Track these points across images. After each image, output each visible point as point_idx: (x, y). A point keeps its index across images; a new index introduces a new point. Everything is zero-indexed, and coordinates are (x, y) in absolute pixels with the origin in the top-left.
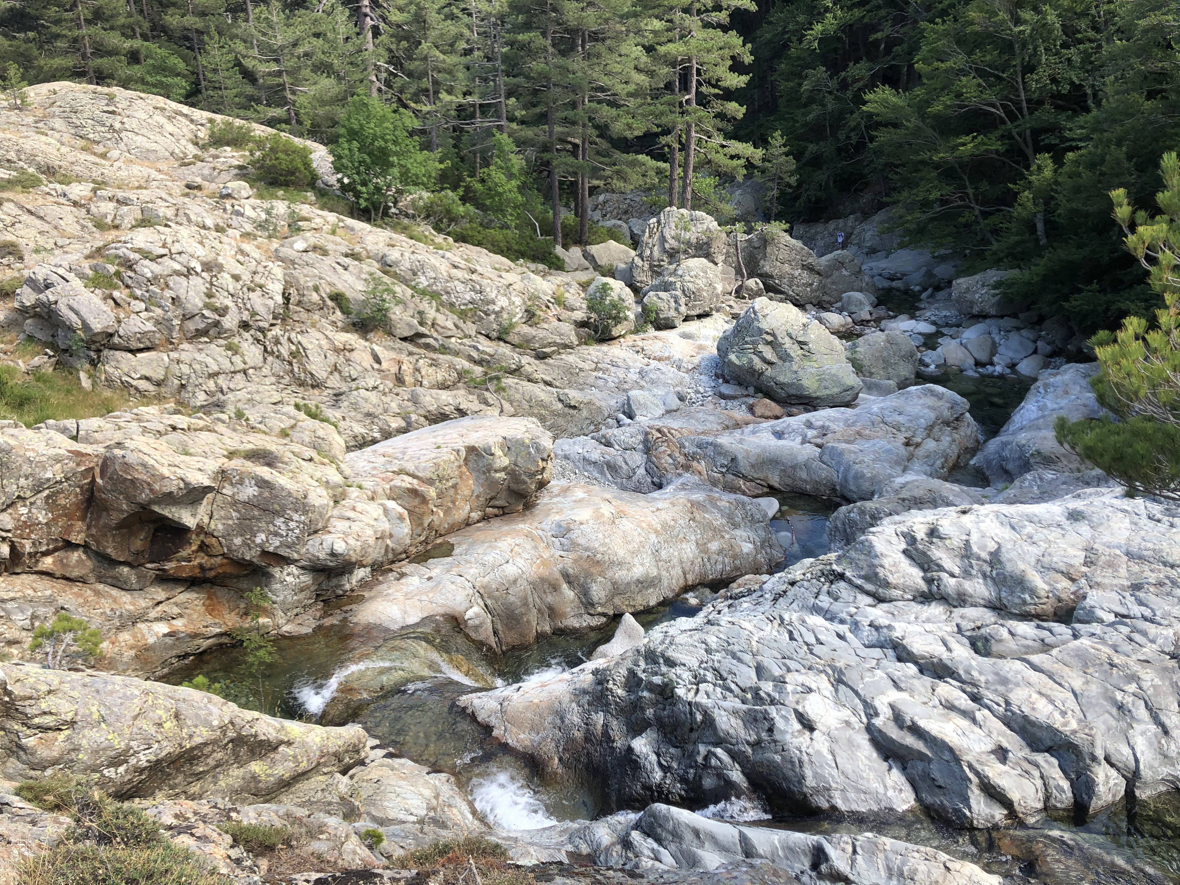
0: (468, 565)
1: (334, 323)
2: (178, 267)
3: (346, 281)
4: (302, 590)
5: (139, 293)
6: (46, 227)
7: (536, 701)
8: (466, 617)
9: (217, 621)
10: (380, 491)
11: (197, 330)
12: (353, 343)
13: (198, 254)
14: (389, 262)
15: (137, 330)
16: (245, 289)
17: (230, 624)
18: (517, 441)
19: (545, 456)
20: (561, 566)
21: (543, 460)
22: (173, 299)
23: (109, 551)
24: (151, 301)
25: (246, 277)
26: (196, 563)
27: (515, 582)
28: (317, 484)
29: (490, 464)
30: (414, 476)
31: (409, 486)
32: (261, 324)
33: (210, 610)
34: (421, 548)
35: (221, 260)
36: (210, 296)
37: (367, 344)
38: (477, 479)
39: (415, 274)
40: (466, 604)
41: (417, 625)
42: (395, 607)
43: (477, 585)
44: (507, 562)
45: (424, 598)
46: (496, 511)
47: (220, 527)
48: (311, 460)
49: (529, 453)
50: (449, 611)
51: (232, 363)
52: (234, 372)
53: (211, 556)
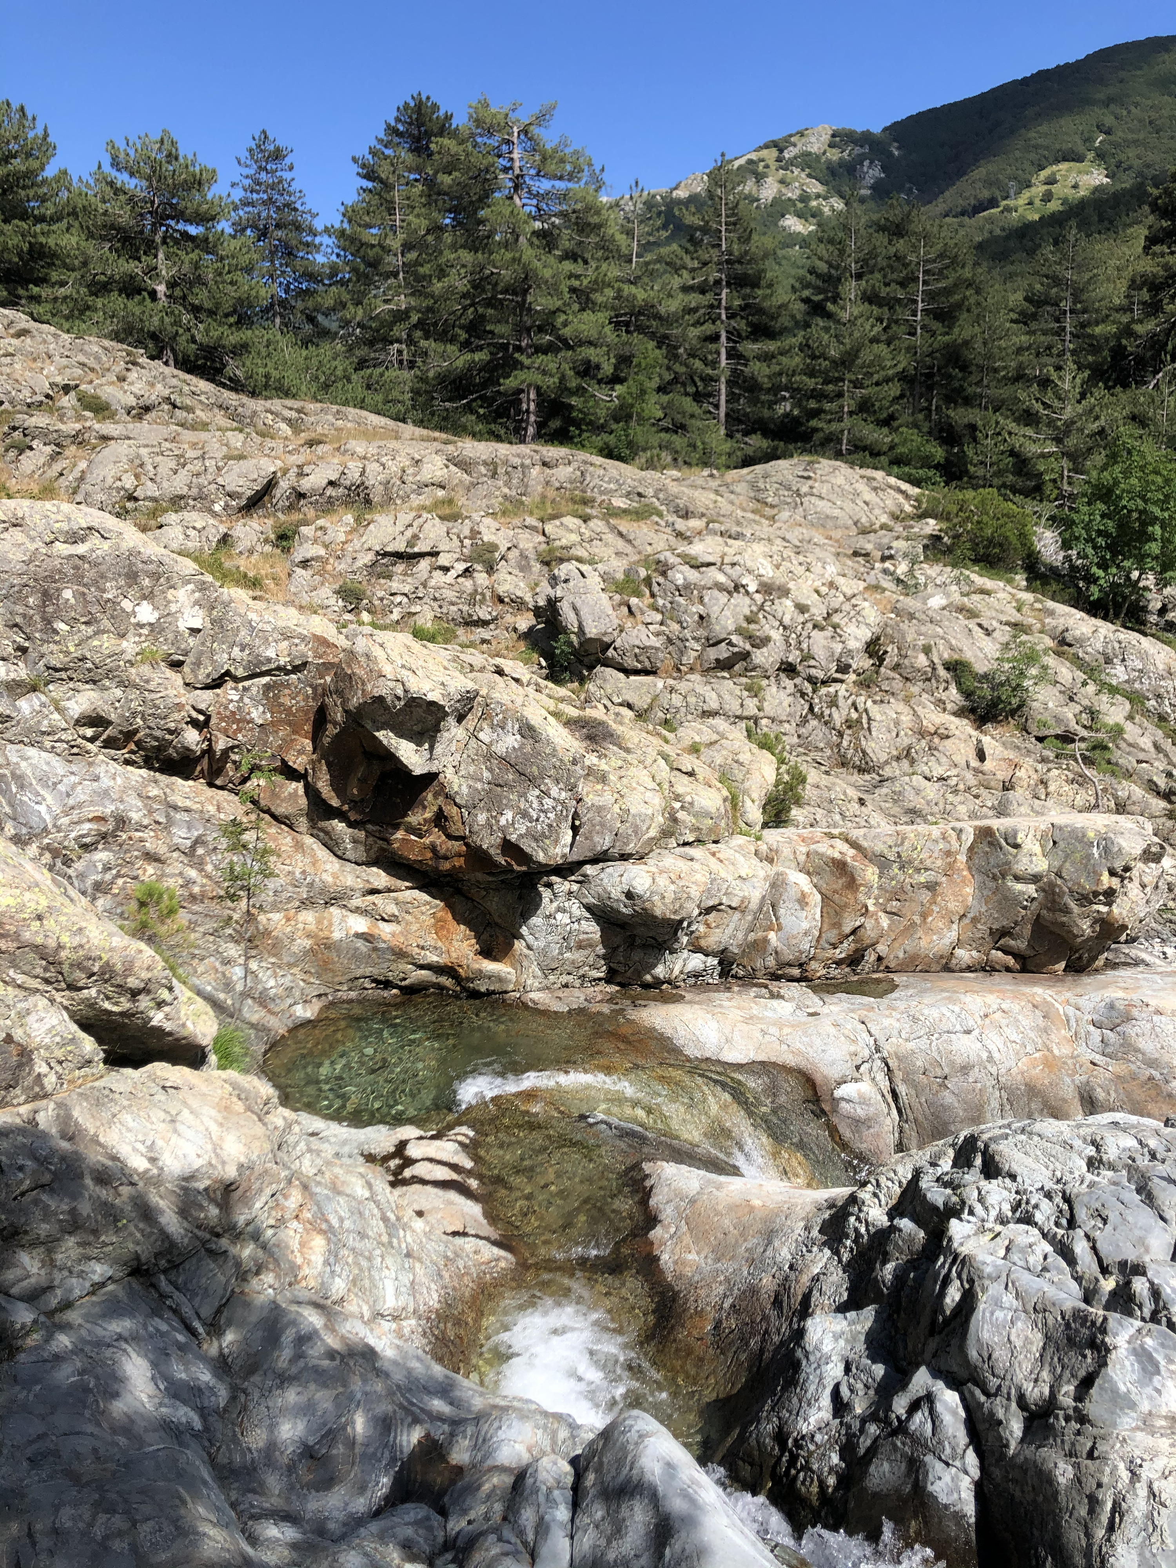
0: (887, 1013)
1: (940, 704)
2: (721, 578)
3: (981, 649)
4: (580, 946)
5: (661, 602)
6: (629, 549)
7: (756, 1203)
8: (838, 1093)
9: (440, 944)
10: (786, 851)
11: (718, 660)
12: (952, 727)
13: (762, 571)
14: (1069, 639)
15: (637, 643)
16: (810, 625)
17: (454, 955)
18: (1074, 831)
19: (1118, 865)
20: (1084, 1078)
21: (1112, 873)
22: (701, 617)
23: (320, 784)
24: (671, 614)
25: (818, 611)
26: (427, 841)
27: (965, 1069)
28: (653, 785)
29: (1008, 863)
30: (854, 845)
31: (837, 855)
32: (813, 672)
33: (439, 927)
34: (834, 972)
35: (791, 585)
36: (749, 620)
37: (975, 733)
38: (981, 887)
39: (1108, 661)
40: (847, 1069)
41: (739, 1067)
42: (714, 1025)
43: (887, 1049)
44: (968, 1032)
45: (773, 1030)
46: (1010, 961)
47: (465, 790)
48: (691, 774)
49: (1089, 856)
50: (803, 1064)
51: (742, 705)
52: (740, 718)
53: (450, 837)
